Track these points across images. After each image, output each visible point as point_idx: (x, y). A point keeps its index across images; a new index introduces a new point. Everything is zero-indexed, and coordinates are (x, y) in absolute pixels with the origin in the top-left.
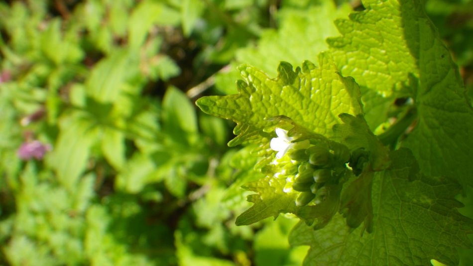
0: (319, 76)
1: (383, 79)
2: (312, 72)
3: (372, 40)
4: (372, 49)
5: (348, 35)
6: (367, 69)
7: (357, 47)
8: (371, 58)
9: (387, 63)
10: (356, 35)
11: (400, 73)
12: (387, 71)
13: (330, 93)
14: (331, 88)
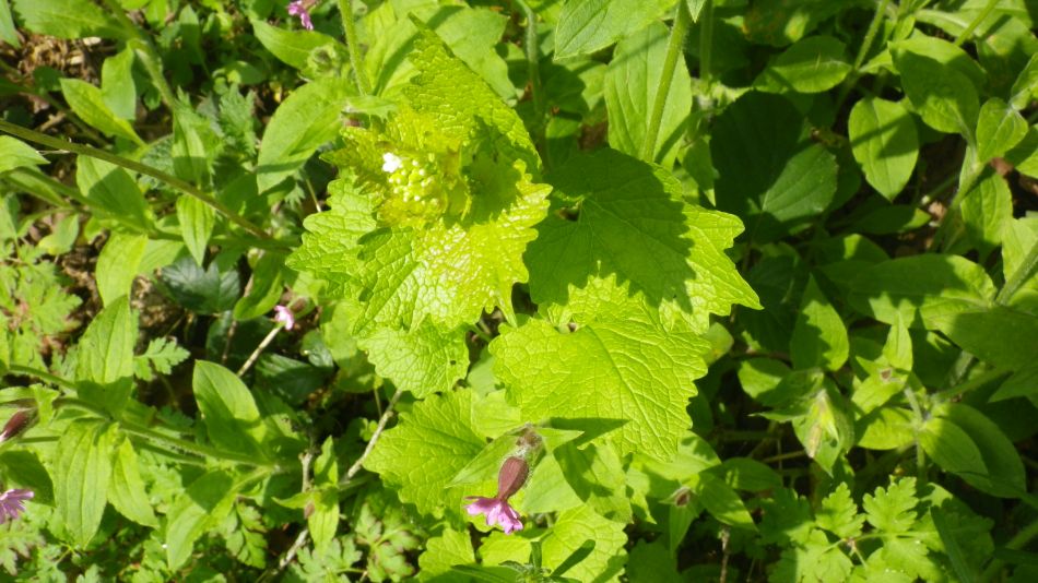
0: (402, 121)
1: (459, 131)
2: (396, 120)
3: (436, 98)
4: (440, 107)
5: (416, 100)
6: (443, 126)
7: (427, 109)
8: (442, 115)
9: (455, 114)
10: (422, 98)
11: (469, 120)
12: (459, 122)
13: (415, 133)
14: (413, 128)
